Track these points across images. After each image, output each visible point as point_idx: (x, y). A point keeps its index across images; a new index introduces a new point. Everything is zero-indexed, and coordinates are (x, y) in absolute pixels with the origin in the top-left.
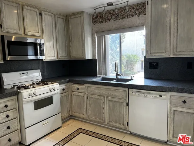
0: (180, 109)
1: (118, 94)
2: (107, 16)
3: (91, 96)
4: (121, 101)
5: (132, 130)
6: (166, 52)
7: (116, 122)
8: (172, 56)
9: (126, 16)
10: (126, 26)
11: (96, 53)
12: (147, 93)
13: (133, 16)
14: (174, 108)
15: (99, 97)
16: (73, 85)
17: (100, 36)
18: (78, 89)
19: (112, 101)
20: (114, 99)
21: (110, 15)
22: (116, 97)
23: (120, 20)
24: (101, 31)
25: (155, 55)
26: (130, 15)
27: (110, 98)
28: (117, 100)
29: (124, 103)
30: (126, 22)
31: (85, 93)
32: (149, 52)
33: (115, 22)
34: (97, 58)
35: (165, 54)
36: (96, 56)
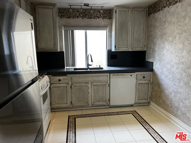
0: (142, 82)
1: (101, 79)
2: (75, 13)
3: (75, 84)
4: (105, 84)
5: (112, 103)
6: (127, 47)
7: (99, 101)
8: (130, 50)
9: (93, 17)
10: (93, 25)
11: (63, 46)
12: (123, 75)
13: (99, 18)
14: (139, 82)
15: (84, 84)
16: (53, 78)
17: (68, 31)
18: (60, 80)
19: (96, 85)
20: (98, 84)
21: (78, 13)
22: (100, 81)
23: (88, 19)
24: (69, 25)
25: (121, 49)
26: (96, 17)
27: (95, 84)
28: (101, 84)
29: (107, 85)
30: (94, 21)
31: (68, 84)
32: (117, 47)
33: (83, 20)
34: (64, 51)
35: (127, 49)
36: (63, 48)
